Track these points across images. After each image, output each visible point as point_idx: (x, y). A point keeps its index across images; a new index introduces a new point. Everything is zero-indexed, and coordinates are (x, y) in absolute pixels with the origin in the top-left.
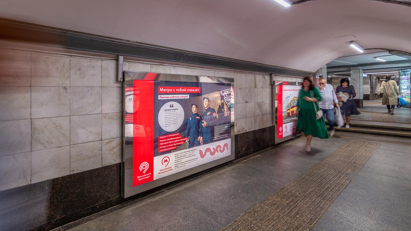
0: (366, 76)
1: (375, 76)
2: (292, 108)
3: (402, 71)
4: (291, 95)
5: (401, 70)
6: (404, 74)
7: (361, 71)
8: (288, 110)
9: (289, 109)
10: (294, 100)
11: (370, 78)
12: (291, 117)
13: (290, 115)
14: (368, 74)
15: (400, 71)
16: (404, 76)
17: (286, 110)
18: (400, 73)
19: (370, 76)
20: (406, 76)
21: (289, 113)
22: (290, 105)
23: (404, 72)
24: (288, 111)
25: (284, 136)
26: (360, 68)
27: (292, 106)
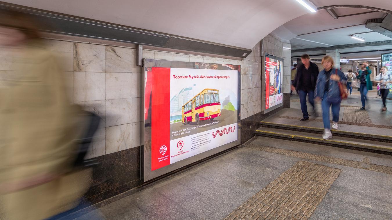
0: (348, 62)
1: (359, 62)
2: (197, 109)
3: (385, 55)
4: (195, 85)
5: (383, 54)
6: (387, 60)
7: (338, 54)
8: (185, 113)
9: (190, 111)
10: (203, 93)
11: (353, 65)
12: (195, 124)
13: (194, 120)
14: (350, 60)
15: (382, 56)
16: (387, 62)
17: (181, 113)
18: (383, 58)
19: (352, 63)
20: (388, 62)
21: (190, 119)
22: (192, 103)
23: (387, 56)
24: (188, 115)
25: (172, 161)
26: (336, 50)
27: (198, 105)
